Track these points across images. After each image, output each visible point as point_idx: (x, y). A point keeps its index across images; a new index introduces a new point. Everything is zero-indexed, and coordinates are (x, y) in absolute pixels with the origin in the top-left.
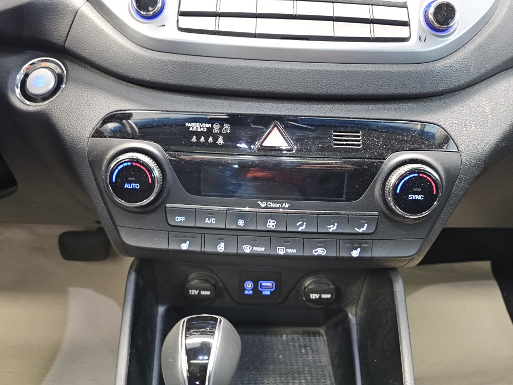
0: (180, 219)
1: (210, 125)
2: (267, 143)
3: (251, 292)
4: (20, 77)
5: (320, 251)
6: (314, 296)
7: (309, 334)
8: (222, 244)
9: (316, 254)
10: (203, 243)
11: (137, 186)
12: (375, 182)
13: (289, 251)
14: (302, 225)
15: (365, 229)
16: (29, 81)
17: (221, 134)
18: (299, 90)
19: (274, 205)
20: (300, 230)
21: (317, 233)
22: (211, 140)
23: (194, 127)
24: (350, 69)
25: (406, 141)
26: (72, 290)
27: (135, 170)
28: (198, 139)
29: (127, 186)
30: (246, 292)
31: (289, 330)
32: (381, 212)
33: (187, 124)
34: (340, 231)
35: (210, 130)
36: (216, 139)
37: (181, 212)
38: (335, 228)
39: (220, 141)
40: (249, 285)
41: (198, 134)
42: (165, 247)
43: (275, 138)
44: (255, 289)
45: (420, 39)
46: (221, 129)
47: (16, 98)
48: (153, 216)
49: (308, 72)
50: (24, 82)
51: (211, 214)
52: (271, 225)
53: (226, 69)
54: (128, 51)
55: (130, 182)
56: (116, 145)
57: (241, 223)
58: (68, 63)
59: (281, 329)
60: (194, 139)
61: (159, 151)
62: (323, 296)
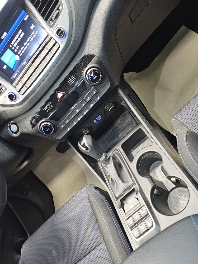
0: (62, 126)
1: (47, 105)
2: (59, 98)
3: (97, 122)
4: (10, 132)
5: (92, 105)
7: (123, 116)
8: (74, 123)
9: (92, 107)
10: (71, 126)
11: (49, 129)
12: (86, 82)
13: (86, 111)
14: (83, 105)
15: (94, 92)
16: (12, 130)
18: (53, 81)
19: (74, 107)
20: (83, 106)
21: (87, 103)
22: (50, 108)
23: (45, 109)
24: (56, 67)
25: (83, 67)
26: (73, 158)
27: (45, 127)
28: (48, 110)
29: (47, 131)
30: (96, 123)
31: (118, 119)
32: (94, 86)
33: (44, 110)
34: (91, 98)
35: (48, 106)
36: (51, 107)
37: (61, 125)
38: (89, 98)
39: (52, 106)
40: (95, 121)
41: (47, 109)
42: (66, 133)
45: (62, 43)
46: (49, 104)
47: (14, 135)
48: (58, 130)
49: (50, 76)
50: (12, 131)
51: (66, 120)
52: (78, 111)
53: (37, 93)
54: (20, 108)
55: (47, 130)
56: (38, 126)
57: (73, 116)
58: (13, 120)
59: (116, 121)
60: (48, 111)
61: (45, 119)
62: (112, 107)
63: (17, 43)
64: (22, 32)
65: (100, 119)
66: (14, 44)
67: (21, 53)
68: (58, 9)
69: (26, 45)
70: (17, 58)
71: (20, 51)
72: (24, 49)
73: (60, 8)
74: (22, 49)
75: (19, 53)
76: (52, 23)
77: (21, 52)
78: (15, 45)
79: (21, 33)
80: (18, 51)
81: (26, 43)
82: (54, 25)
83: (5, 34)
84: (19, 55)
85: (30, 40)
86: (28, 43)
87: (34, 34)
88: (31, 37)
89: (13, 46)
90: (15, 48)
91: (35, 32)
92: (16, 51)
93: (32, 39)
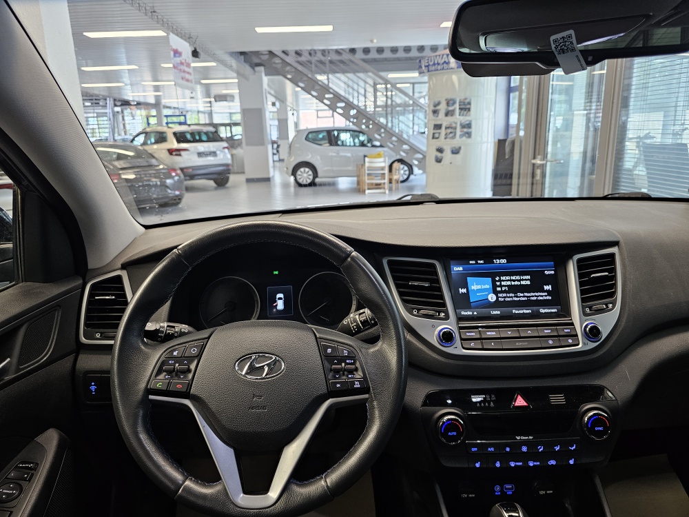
0: (474, 449)
1: (484, 396)
2: (516, 404)
3: (499, 493)
5: (553, 462)
6: (542, 492)
8: (498, 462)
9: (550, 464)
10: (488, 462)
11: (455, 433)
12: (576, 421)
14: (541, 448)
15: (574, 447)
17: (491, 401)
19: (524, 438)
21: (549, 452)
22: (487, 404)
23: (476, 398)
27: (452, 425)
28: (480, 404)
29: (450, 434)
30: (496, 493)
32: (582, 437)
33: (472, 396)
34: (561, 449)
35: (484, 398)
36: (489, 404)
37: (476, 445)
38: (558, 448)
39: (492, 404)
40: (498, 488)
42: (467, 466)
43: (520, 402)
44: (502, 491)
45: (584, 344)
46: (490, 398)
51: (491, 445)
52: (524, 449)
55: (451, 432)
61: (460, 412)
62: (548, 492)
63: (509, 283)
64: (528, 280)
65: (511, 493)
66: (503, 281)
67: (503, 297)
68: (606, 305)
69: (520, 297)
70: (492, 298)
71: (505, 295)
72: (512, 297)
73: (610, 306)
74: (508, 295)
75: (500, 295)
76: (588, 310)
77: (505, 297)
78: (503, 283)
79: (526, 280)
80: (502, 292)
81: (522, 295)
82: (589, 315)
83: (504, 261)
84: (498, 297)
85: (530, 297)
86: (524, 296)
87: (542, 296)
88: (536, 296)
89: (500, 281)
90: (501, 286)
91: (546, 296)
92: (499, 289)
93: (535, 298)
